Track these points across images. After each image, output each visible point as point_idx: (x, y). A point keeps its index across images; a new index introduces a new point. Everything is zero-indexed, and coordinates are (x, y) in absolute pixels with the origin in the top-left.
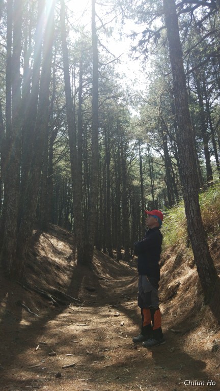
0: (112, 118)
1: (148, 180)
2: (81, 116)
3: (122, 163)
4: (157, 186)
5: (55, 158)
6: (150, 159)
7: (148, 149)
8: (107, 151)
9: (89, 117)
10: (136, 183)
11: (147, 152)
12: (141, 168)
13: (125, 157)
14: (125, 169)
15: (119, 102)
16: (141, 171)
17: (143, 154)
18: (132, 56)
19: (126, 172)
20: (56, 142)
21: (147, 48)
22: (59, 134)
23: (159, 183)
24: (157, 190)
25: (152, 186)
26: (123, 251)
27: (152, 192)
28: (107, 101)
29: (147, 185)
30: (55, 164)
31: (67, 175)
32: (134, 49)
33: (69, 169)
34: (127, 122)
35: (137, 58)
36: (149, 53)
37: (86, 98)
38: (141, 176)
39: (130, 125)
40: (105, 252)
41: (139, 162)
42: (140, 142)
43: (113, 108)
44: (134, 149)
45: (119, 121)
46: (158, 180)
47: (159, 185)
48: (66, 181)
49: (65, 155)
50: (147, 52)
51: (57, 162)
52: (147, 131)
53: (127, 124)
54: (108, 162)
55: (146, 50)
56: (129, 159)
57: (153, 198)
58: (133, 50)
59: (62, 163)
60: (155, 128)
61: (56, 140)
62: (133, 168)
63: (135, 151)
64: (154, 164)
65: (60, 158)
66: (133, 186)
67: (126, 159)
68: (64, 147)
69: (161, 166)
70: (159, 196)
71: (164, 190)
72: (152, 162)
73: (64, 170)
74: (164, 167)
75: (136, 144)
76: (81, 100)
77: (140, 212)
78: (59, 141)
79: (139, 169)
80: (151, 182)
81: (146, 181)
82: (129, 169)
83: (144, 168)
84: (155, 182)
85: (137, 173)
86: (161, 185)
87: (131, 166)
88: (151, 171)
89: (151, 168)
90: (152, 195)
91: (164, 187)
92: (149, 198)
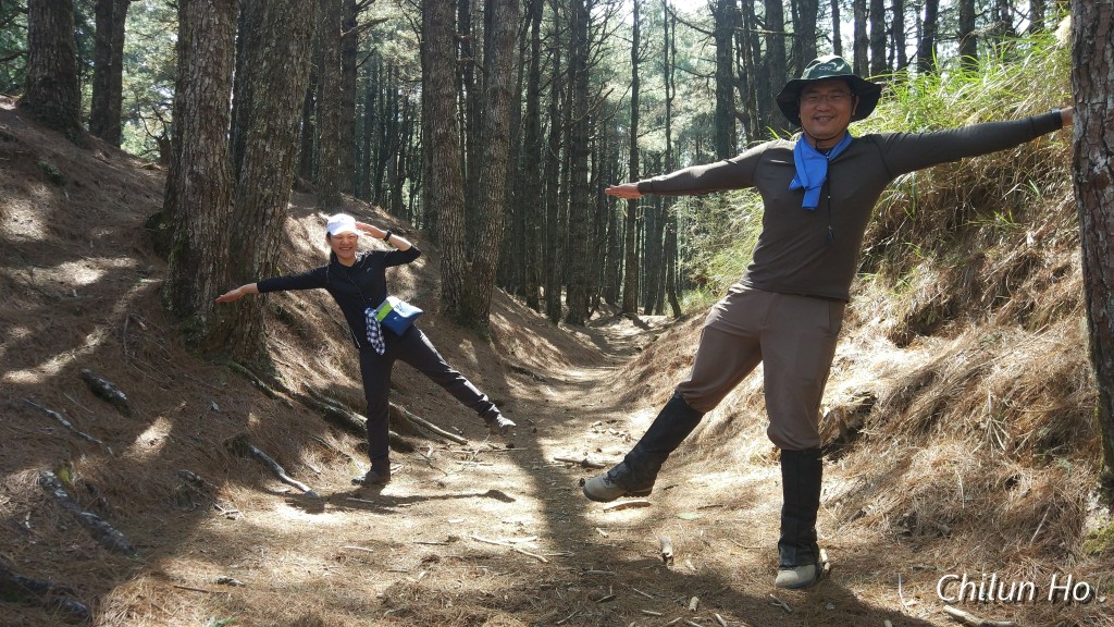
1: (654, 87)
4: (681, 105)
10: (617, 92)
14: (586, 43)
16: (634, 51)
19: (588, 51)
23: (688, 94)
25: (669, 101)
38: (635, 71)
41: (630, 24)
46: (684, 87)
57: (668, 142)
64: (679, 29)
67: (591, 7)
70: (684, 135)
74: (713, 41)
79: (631, 45)
80: (667, 88)
81: (645, 88)
82: (600, 43)
83: (646, 45)
84: (677, 91)
85: (620, 59)
86: (692, 103)
87: (606, 36)
88: (670, 51)
89: (668, 43)
90: (663, 132)
91: (700, 110)
92: (653, 141)
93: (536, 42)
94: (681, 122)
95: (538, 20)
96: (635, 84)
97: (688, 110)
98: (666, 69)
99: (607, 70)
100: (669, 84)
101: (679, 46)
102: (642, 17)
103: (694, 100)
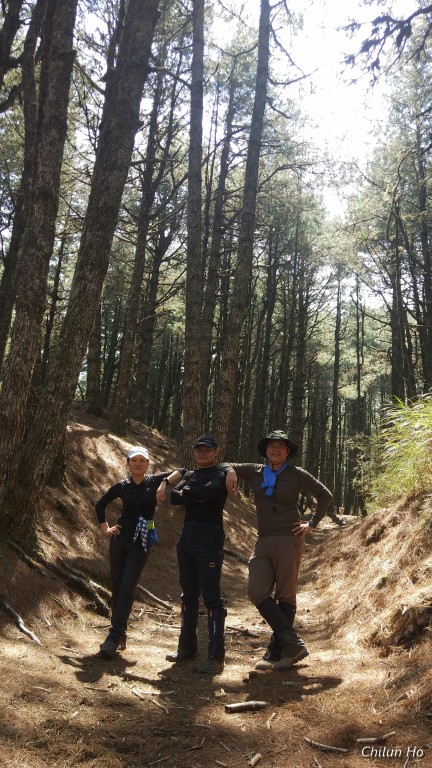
1: (349, 355)
3: (298, 316)
4: (367, 370)
9: (238, 206)
10: (324, 358)
12: (338, 327)
16: (337, 333)
19: (305, 333)
23: (372, 362)
25: (359, 366)
28: (280, 176)
29: (348, 366)
30: (161, 302)
32: (351, 59)
35: (354, 81)
38: (337, 346)
41: (334, 315)
42: (341, 270)
46: (371, 356)
47: (372, 367)
49: (182, 285)
50: (379, 68)
51: (165, 298)
54: (269, 306)
55: (376, 64)
57: (359, 393)
58: (348, 62)
59: (176, 306)
62: (321, 326)
64: (367, 321)
65: (172, 292)
66: (317, 364)
67: (308, 304)
68: (182, 270)
71: (382, 378)
72: (364, 314)
74: (389, 328)
75: (332, 278)
76: (225, 169)
77: (327, 419)
79: (334, 329)
80: (358, 358)
81: (345, 356)
82: (313, 327)
83: (345, 329)
84: (365, 359)
85: (327, 338)
86: (377, 367)
87: (317, 322)
88: (360, 334)
89: (360, 328)
90: (356, 386)
91: (383, 372)
92: (349, 392)
93: (270, 326)
95: (271, 312)
96: (337, 353)
97: (375, 372)
98: (358, 345)
99: (319, 344)
100: (360, 354)
101: (368, 330)
102: (342, 311)
103: (379, 365)
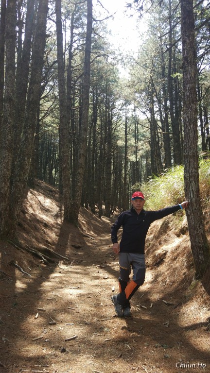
0: (102, 77)
1: (132, 141)
2: (70, 73)
3: (108, 123)
4: (141, 148)
5: (42, 113)
6: (136, 121)
7: (135, 110)
8: (95, 109)
9: (78, 74)
10: (121, 143)
11: (134, 113)
12: (126, 129)
13: (111, 117)
14: (110, 129)
15: (110, 60)
16: (126, 132)
17: (129, 115)
18: (126, 13)
19: (111, 132)
20: (43, 98)
21: (142, 6)
22: (47, 89)
23: (142, 145)
24: (140, 151)
25: (136, 147)
26: (104, 207)
27: (135, 152)
28: (98, 59)
29: (131, 146)
30: (42, 119)
31: (52, 131)
32: (130, 5)
33: (55, 125)
34: (116, 81)
35: (132, 16)
36: (144, 11)
37: (76, 54)
38: (126, 137)
39: (119, 85)
40: (86, 207)
41: (124, 123)
42: (127, 103)
43: (103, 67)
44: (120, 110)
45: (108, 80)
46: (142, 142)
47: (142, 147)
48: (51, 136)
49: (52, 111)
50: (143, 10)
51: (44, 117)
52: (136, 92)
53: (116, 84)
54: (94, 121)
55: (141, 8)
56: (115, 119)
57: (136, 159)
58: (128, 7)
59: (48, 119)
60: (144, 90)
61: (43, 95)
62: (118, 128)
63: (121, 112)
64: (140, 126)
65: (46, 114)
66: (117, 146)
67: (112, 118)
68: (51, 103)
69: (146, 129)
70: (142, 157)
71: (147, 152)
72: (138, 123)
73: (50, 126)
74: (150, 130)
75: (123, 105)
76: (71, 56)
77: (122, 170)
78: (47, 97)
79: (124, 130)
81: (130, 142)
82: (115, 129)
83: (129, 129)
84: (139, 144)
85: (122, 134)
86: (144, 147)
88: (137, 132)
89: (136, 128)
90: (135, 156)
91: (147, 149)
92: (132, 158)
93: (95, 130)
94: (140, 153)
95: (95, 123)
96: (126, 141)
98: (136, 137)
99: (118, 136)
100: (136, 141)
101: (140, 130)
102: (128, 121)
